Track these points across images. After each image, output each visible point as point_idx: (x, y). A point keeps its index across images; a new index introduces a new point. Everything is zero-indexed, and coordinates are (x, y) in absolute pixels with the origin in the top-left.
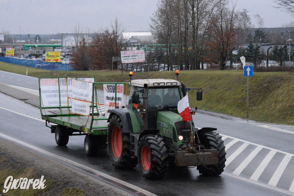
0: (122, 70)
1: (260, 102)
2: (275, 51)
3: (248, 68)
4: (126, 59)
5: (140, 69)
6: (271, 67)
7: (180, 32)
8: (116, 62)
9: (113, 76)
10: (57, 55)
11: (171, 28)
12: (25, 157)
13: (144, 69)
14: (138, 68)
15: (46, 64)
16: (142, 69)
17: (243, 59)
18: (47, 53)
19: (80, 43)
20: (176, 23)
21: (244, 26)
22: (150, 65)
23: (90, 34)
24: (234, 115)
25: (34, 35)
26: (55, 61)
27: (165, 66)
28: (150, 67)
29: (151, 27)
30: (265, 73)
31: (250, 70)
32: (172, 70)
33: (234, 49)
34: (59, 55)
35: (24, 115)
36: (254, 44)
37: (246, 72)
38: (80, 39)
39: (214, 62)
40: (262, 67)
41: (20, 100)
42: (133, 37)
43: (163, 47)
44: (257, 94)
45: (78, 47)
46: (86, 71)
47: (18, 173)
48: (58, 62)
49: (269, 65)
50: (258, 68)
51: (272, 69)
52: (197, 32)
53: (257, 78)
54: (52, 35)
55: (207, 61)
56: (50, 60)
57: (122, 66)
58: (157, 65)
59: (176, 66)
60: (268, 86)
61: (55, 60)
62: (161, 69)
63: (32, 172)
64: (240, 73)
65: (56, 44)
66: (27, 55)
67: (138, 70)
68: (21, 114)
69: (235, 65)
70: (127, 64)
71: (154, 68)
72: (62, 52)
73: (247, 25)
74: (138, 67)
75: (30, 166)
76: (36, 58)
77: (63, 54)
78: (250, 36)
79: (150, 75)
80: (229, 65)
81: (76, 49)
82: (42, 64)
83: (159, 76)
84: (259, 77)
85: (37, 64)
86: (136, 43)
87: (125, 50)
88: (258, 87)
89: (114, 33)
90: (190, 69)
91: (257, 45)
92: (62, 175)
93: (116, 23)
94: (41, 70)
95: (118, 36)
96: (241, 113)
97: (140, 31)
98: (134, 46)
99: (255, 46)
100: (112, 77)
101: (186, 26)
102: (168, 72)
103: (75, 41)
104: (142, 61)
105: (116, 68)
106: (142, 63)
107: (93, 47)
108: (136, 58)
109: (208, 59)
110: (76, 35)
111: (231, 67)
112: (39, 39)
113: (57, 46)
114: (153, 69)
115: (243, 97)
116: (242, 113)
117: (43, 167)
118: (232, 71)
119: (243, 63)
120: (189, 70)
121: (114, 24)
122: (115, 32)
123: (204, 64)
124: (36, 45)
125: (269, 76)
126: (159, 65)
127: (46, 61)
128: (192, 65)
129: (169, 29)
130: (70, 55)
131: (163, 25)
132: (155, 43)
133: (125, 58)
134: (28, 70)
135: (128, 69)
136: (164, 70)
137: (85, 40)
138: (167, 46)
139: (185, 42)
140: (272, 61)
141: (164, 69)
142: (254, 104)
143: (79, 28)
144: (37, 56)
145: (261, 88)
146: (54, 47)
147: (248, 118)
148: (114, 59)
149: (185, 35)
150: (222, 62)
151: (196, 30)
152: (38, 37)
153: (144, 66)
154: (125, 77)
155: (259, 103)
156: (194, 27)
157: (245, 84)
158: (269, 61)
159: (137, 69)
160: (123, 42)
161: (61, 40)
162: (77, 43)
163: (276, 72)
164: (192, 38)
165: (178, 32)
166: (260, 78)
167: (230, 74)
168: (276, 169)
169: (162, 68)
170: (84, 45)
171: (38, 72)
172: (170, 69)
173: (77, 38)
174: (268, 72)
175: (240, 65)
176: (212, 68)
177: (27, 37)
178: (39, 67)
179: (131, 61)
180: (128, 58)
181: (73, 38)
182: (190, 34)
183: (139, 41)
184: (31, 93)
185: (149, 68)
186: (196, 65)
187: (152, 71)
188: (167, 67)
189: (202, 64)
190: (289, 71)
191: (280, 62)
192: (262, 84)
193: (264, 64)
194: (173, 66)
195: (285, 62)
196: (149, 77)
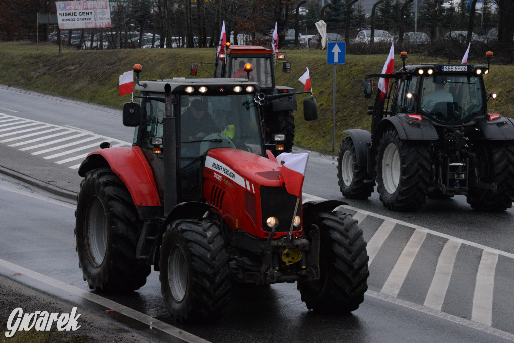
0: (58, 42)
1: (357, 117)
2: (384, 9)
4: (68, 20)
5: (99, 43)
6: (381, 43)
8: (44, 24)
9: (38, 57)
13: (107, 43)
14: (95, 41)
16: (104, 43)
17: (321, 26)
22: (121, 34)
24: (303, 145)
27: (154, 36)
28: (121, 39)
30: (368, 56)
31: (340, 51)
32: (169, 46)
33: (302, 3)
37: (331, 55)
39: (260, 31)
40: (361, 43)
44: (352, 102)
49: (376, 40)
50: (353, 45)
51: (381, 49)
53: (351, 68)
55: (245, 29)
57: (58, 35)
58: (136, 36)
59: (179, 39)
62: (145, 45)
64: (315, 56)
67: (95, 44)
69: (304, 38)
70: (71, 31)
71: (129, 40)
74: (95, 38)
79: (124, 56)
80: (293, 38)
83: (142, 59)
84: (356, 65)
88: (353, 86)
90: (208, 45)
96: (317, 142)
100: (35, 58)
102: (160, 50)
104: (104, 26)
105: (44, 39)
106: (102, 28)
108: (90, 19)
109: (248, 25)
114: (129, 43)
115: (321, 108)
116: (320, 142)
118: (298, 51)
119: (321, 34)
120: (207, 47)
123: (239, 35)
126: (141, 35)
128: (213, 38)
133: (65, 17)
135: (72, 41)
136: (152, 47)
140: (381, 32)
141: (153, 44)
142: (344, 123)
147: (333, 153)
148: (40, 18)
153: (107, 36)
154: (66, 59)
155: (356, 121)
157: (326, 80)
158: (377, 32)
159: (92, 41)
166: (357, 67)
167: (296, 58)
169: (148, 41)
172: (166, 44)
174: (374, 56)
175: (313, 38)
176: (255, 44)
179: (78, 24)
180: (73, 17)
185: (119, 40)
187: (126, 47)
188: (158, 39)
189: (234, 34)
190: (416, 52)
191: (398, 33)
192: (361, 81)
193: (364, 36)
194: (173, 38)
195: (410, 33)
196: (120, 60)
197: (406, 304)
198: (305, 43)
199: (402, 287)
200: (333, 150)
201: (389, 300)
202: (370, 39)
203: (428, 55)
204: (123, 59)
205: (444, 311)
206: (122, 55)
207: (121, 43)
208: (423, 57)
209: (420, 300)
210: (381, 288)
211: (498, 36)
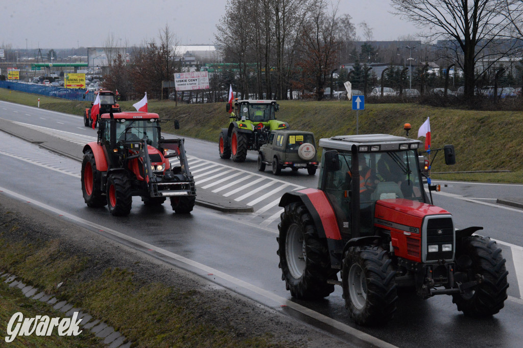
0: (175, 100)
2: (389, 74)
3: (358, 98)
4: (181, 85)
5: (201, 99)
6: (388, 96)
7: (258, 46)
8: (167, 88)
10: (81, 78)
11: (246, 40)
12: (47, 225)
13: (206, 99)
14: (199, 98)
15: (65, 92)
16: (204, 99)
17: (348, 85)
18: (66, 75)
19: (115, 61)
20: (253, 33)
21: (347, 39)
22: (215, 93)
23: (128, 48)
25: (46, 50)
26: (78, 88)
27: (237, 94)
28: (216, 96)
29: (217, 38)
30: (379, 105)
31: (361, 101)
33: (335, 71)
34: (84, 79)
35: (40, 165)
36: (361, 64)
37: (355, 104)
38: (114, 56)
39: (307, 89)
40: (375, 96)
41: (33, 143)
42: (188, 54)
43: (234, 67)
45: (111, 67)
46: (123, 102)
47: (38, 247)
48: (82, 89)
49: (385, 94)
50: (369, 98)
51: (388, 100)
52: (283, 46)
53: (368, 112)
54: (72, 50)
55: (297, 88)
56: (70, 86)
57: (175, 95)
58: (225, 94)
59: (253, 95)
60: (384, 123)
61: (78, 86)
63: (57, 246)
64: (344, 105)
65: (78, 63)
66: (37, 78)
67: (198, 100)
68: (35, 163)
69: (336, 93)
70: (183, 92)
71: (221, 97)
72: (87, 74)
73: (350, 37)
74: (199, 96)
75: (54, 237)
76: (51, 82)
77: (89, 76)
78: (354, 53)
79: (218, 107)
80: (329, 93)
81: (108, 70)
82: (60, 91)
85: (53, 91)
86: (193, 61)
87: (179, 71)
88: (370, 124)
89: (164, 48)
91: (365, 65)
92: (100, 251)
93: (167, 33)
94: (58, 100)
95: (170, 52)
97: (199, 44)
98: (191, 66)
99: (363, 67)
100: (161, 110)
101: (267, 38)
103: (107, 58)
104: (204, 88)
105: (166, 97)
106: (203, 90)
107: (132, 67)
108: (195, 84)
109: (299, 85)
110: (109, 50)
111: (331, 96)
112: (54, 55)
113: (81, 66)
114: (221, 99)
117: (73, 239)
118: (333, 102)
119: (347, 90)
121: (164, 35)
122: (165, 46)
123: (293, 92)
124: (50, 64)
125: (386, 110)
127: (65, 87)
128: (276, 94)
129: (244, 42)
130: (99, 78)
131: (235, 37)
132: (220, 62)
133: (179, 83)
134: (40, 100)
135: (184, 98)
137: (121, 57)
138: (240, 65)
139: (266, 60)
143: (113, 40)
144: (51, 80)
145: (374, 126)
146: (77, 67)
148: (164, 85)
149: (267, 51)
150: (319, 89)
151: (282, 43)
152: (52, 53)
153: (206, 94)
154: (180, 110)
156: (279, 39)
157: (352, 121)
158: (386, 89)
159: (197, 98)
160: (176, 60)
161: (87, 57)
162: (109, 61)
163: (394, 104)
164: (276, 55)
165: (257, 46)
166: (372, 112)
167: (331, 106)
170: (120, 64)
171: (54, 103)
173: (110, 55)
174: (384, 104)
175: (343, 93)
176: (304, 97)
177: (37, 53)
178: (55, 96)
179: (188, 87)
180: (185, 83)
181: (103, 55)
182: (273, 48)
183: (198, 59)
184: (47, 133)
185: (214, 96)
186: (283, 93)
187: (218, 101)
188: (240, 95)
189: (290, 91)
190: (412, 102)
191: (399, 89)
192: (375, 121)
193: (377, 92)
194: (250, 94)
195: (406, 90)
196: (215, 110)
198: (338, 97)
202: (380, 93)
203: (419, 104)
204: (217, 109)
206: (216, 107)
207: (216, 99)
208: (416, 105)
211: (464, 92)
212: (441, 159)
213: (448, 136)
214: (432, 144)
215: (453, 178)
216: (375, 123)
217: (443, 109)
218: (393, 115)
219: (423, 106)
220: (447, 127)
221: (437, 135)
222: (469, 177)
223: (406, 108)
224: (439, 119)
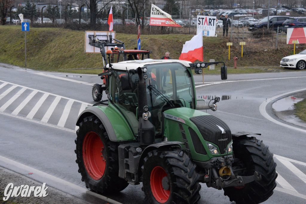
2: (48, 10)
3: (26, 24)
6: (46, 23)
17: (21, 16)
30: (40, 28)
31: (27, 26)
33: (13, 7)
36: (31, 3)
37: (23, 28)
40: (38, 23)
44: (34, 47)
49: (44, 22)
50: (35, 24)
51: (46, 25)
53: (33, 33)
60: (43, 40)
64: (18, 28)
69: (15, 21)
80: (10, 21)
88: (34, 40)
91: (33, 4)
96: (20, 63)
111: (11, 23)
115: (21, 49)
116: (22, 63)
118: (12, 26)
119: (21, 19)
125: (44, 31)
140: (46, 19)
142: (31, 55)
145: (37, 41)
150: (3, 18)
155: (36, 54)
157: (23, 38)
158: (44, 19)
163: (49, 28)
166: (36, 33)
167: (10, 29)
168: (48, 109)
174: (43, 28)
175: (18, 21)
190: (60, 27)
191: (52, 19)
192: (38, 38)
193: (39, 21)
197: (51, 125)
199: (49, 119)
200: (26, 66)
201: (44, 124)
202: (41, 21)
203: (64, 28)
205: (65, 127)
208: (62, 29)
209: (56, 123)
210: (41, 120)
211: (91, 21)
212: (77, 61)
213: (81, 48)
214: (72, 52)
215: (83, 72)
216: (37, 40)
217: (78, 31)
218: (49, 35)
219: (66, 29)
220: (80, 42)
221: (75, 47)
222: (92, 72)
223: (56, 30)
224: (76, 37)
